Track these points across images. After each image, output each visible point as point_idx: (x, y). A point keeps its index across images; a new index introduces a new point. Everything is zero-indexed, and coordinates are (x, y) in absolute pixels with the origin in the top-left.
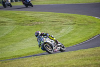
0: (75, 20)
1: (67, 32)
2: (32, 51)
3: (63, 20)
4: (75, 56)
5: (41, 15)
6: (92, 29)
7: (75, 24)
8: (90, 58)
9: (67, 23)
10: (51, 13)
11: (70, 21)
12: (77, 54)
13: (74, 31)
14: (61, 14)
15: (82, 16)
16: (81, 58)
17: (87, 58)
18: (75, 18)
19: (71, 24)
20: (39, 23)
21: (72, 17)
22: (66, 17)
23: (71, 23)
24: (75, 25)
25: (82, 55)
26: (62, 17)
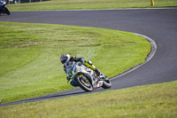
0: (99, 39)
2: (23, 93)
3: (78, 37)
4: (99, 101)
5: (40, 29)
6: (129, 54)
7: (99, 45)
8: (126, 106)
9: (84, 43)
10: (57, 26)
11: (91, 41)
12: (103, 98)
16: (109, 105)
17: (120, 104)
18: (99, 35)
19: (92, 46)
20: (36, 43)
21: (94, 33)
22: (84, 33)
24: (99, 47)
25: (112, 100)
26: (77, 33)
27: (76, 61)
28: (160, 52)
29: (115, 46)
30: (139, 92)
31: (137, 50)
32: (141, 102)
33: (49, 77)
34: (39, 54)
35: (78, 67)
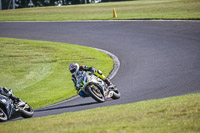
0: (55, 54)
1: (40, 78)
3: (31, 53)
4: (55, 125)
7: (55, 61)
11: (46, 56)
13: (53, 76)
15: (69, 45)
16: (66, 130)
18: (55, 50)
19: (47, 62)
21: (49, 48)
22: (38, 47)
23: (47, 59)
24: (55, 64)
25: (70, 124)
26: (30, 47)
27: (86, 70)
28: (123, 70)
30: (100, 115)
35: (89, 77)
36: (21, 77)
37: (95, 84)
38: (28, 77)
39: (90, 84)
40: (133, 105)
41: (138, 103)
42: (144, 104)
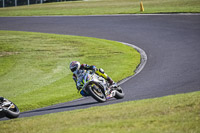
0: (82, 48)
4: (83, 119)
5: (15, 37)
7: (82, 55)
8: (113, 124)
9: (66, 54)
10: (34, 34)
11: (73, 51)
12: (87, 115)
14: (54, 35)
16: (94, 124)
18: (82, 44)
19: (74, 56)
20: (10, 54)
21: (76, 42)
22: (65, 42)
25: (97, 118)
26: (57, 42)
27: (87, 69)
28: (151, 64)
29: (101, 57)
30: (127, 109)
31: (125, 61)
32: (129, 120)
33: (26, 92)
34: (14, 66)
35: (90, 75)
36: (48, 71)
37: (96, 83)
38: (55, 71)
39: (91, 83)
40: (161, 99)
41: (166, 97)
42: (171, 99)
